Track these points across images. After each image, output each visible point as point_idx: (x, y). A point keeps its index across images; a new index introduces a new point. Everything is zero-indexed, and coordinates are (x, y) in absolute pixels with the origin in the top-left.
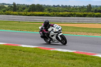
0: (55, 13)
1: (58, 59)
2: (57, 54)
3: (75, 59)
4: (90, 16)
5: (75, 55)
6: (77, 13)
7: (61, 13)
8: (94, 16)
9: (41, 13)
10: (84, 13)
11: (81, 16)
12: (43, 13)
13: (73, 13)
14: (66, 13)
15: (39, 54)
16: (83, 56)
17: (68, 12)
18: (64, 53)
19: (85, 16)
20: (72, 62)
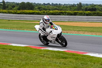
0: (45, 12)
1: (49, 58)
2: (48, 53)
3: (66, 58)
4: (81, 14)
5: (66, 54)
6: (67, 12)
7: (51, 11)
8: (85, 14)
9: (31, 11)
10: (75, 11)
11: (71, 15)
12: (34, 11)
13: (63, 11)
15: (29, 53)
16: (74, 55)
17: (58, 10)
18: (54, 52)
19: (75, 14)
20: (63, 61)
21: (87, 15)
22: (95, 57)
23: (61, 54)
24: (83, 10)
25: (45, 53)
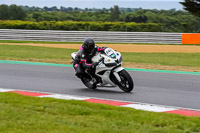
0: (48, 23)
1: (54, 114)
2: (53, 103)
3: (87, 114)
4: (117, 29)
5: (88, 105)
6: (91, 23)
7: (60, 23)
8: (125, 29)
9: (20, 23)
10: (106, 23)
11: (99, 29)
12: (24, 23)
13: (83, 23)
14: (71, 22)
15: (15, 104)
16: (103, 108)
17: (73, 20)
18: (65, 102)
19: (107, 28)
20: (81, 119)
21: (130, 30)
22: (144, 112)
23: (78, 107)
24: (121, 20)
25: (47, 104)
